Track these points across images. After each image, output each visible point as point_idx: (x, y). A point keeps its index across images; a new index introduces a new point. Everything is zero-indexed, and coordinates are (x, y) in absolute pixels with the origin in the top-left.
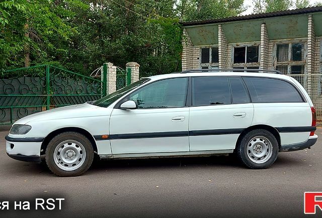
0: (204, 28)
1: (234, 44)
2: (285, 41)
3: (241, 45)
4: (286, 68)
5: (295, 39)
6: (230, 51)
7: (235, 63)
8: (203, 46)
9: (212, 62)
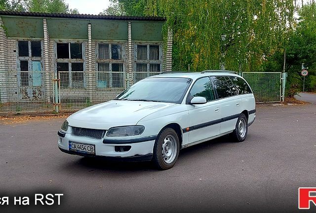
0: (25, 20)
1: (57, 40)
2: (105, 42)
3: (64, 41)
4: (107, 65)
5: (114, 40)
6: (52, 45)
7: (58, 58)
8: (21, 39)
9: (33, 55)
